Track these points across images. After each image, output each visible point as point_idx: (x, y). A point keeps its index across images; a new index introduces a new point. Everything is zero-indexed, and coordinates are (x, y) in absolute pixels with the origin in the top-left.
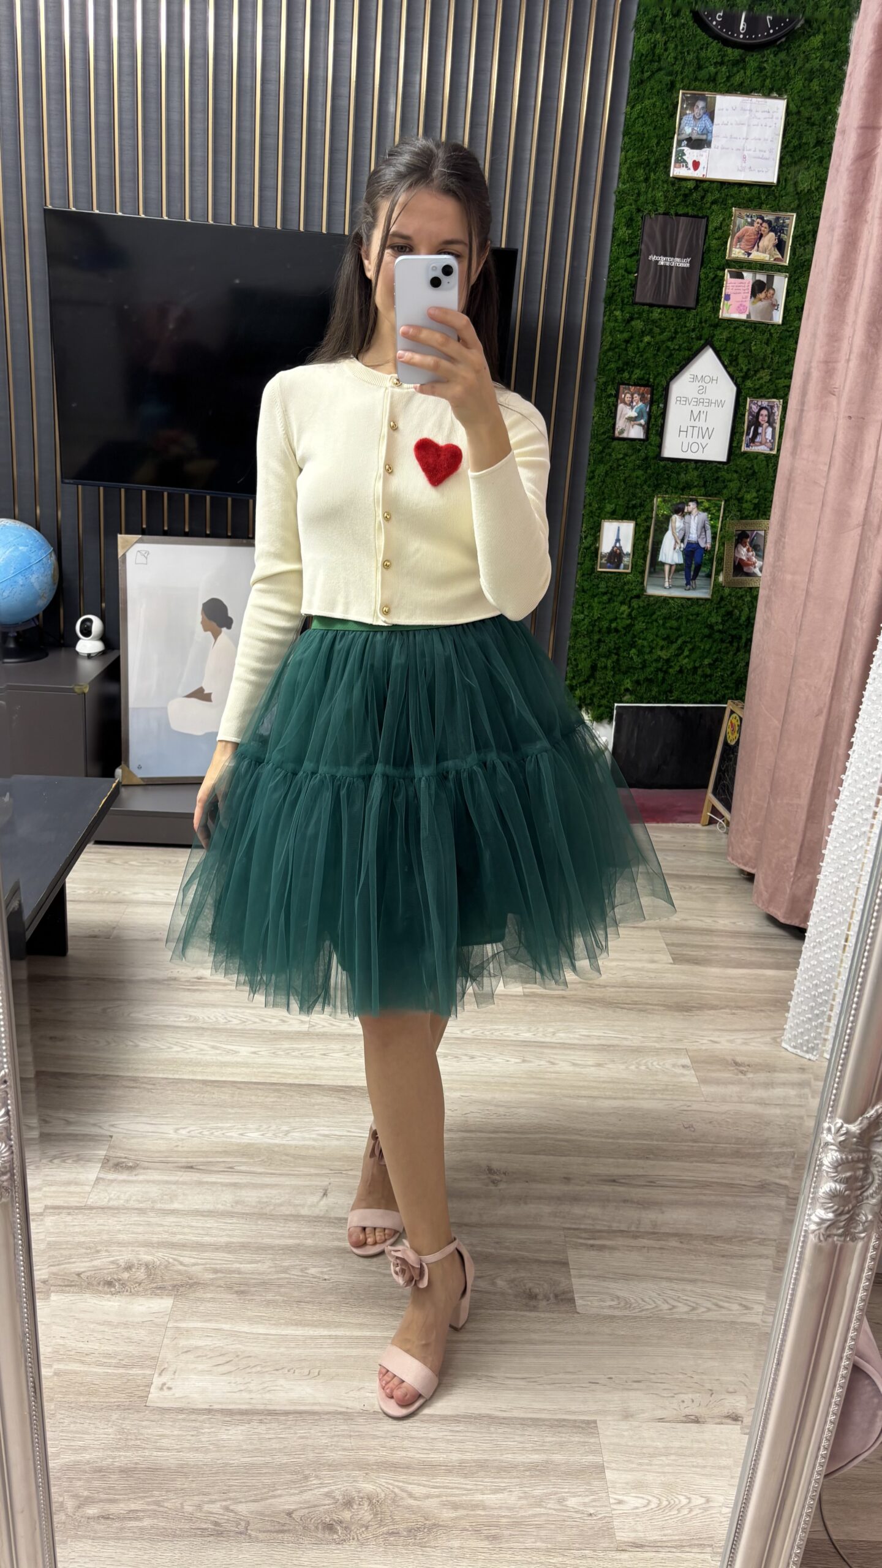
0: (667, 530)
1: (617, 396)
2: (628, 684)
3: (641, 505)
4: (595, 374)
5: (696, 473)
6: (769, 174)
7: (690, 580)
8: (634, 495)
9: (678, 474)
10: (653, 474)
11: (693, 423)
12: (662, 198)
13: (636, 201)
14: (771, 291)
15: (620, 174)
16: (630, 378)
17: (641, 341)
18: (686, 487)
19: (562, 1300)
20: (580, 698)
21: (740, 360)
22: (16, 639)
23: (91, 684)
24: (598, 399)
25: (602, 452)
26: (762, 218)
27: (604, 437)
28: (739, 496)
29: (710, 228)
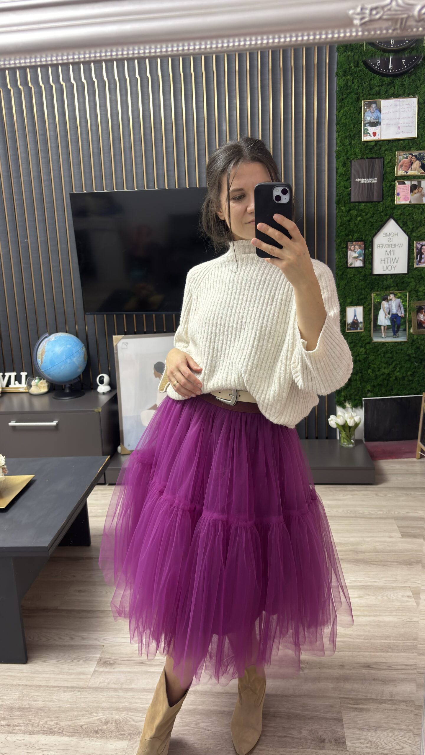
0: (380, 309)
1: (347, 247)
2: (369, 387)
3: (365, 298)
4: (335, 238)
5: (392, 280)
6: (413, 133)
7: (395, 333)
8: (361, 294)
9: (383, 281)
10: (370, 283)
11: (387, 256)
12: (359, 152)
13: (346, 154)
14: (421, 189)
15: (337, 143)
16: (352, 238)
17: (356, 220)
18: (388, 288)
19: (339, 743)
20: (344, 397)
21: (409, 223)
22: (70, 388)
23: (103, 408)
24: (337, 250)
25: (342, 274)
26: (412, 155)
27: (342, 267)
28: (416, 289)
29: (386, 162)
